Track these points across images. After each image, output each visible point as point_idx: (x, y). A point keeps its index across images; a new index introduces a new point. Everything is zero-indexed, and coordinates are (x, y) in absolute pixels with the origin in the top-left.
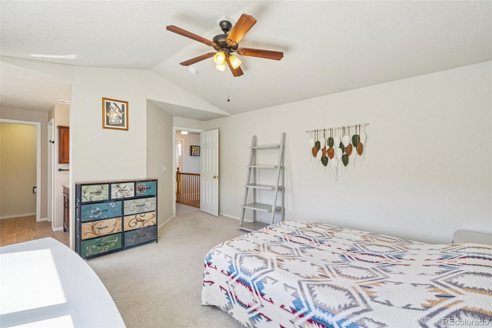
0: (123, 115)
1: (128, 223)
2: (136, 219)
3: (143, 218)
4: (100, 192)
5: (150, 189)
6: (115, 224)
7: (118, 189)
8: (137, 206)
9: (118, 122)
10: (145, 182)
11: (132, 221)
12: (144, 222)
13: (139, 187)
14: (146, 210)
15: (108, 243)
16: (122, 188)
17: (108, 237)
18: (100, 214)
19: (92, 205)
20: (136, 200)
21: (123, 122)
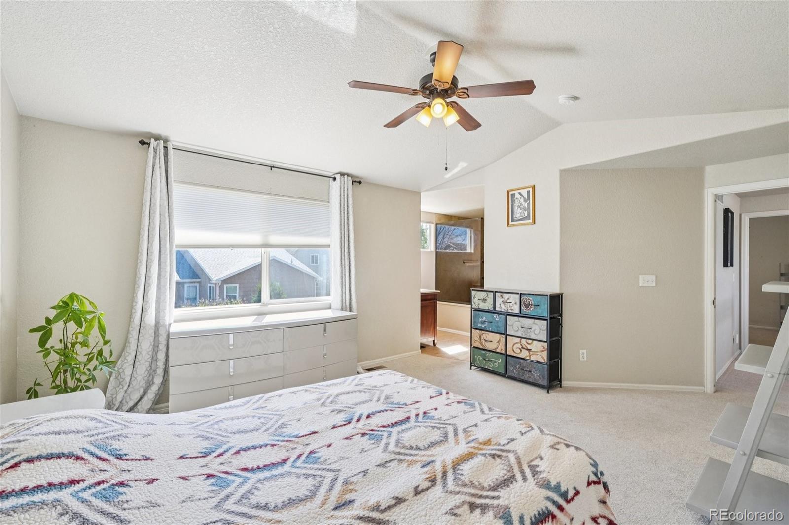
0: (529, 204)
1: (511, 346)
2: (521, 345)
3: (529, 347)
4: (486, 300)
5: (539, 307)
6: (499, 341)
7: (502, 300)
8: (522, 327)
9: (523, 215)
10: (532, 296)
11: (516, 346)
12: (531, 353)
13: (524, 301)
14: (533, 337)
15: (491, 361)
16: (506, 299)
17: (491, 353)
18: (486, 324)
19: (480, 313)
20: (520, 318)
21: (529, 214)
